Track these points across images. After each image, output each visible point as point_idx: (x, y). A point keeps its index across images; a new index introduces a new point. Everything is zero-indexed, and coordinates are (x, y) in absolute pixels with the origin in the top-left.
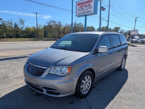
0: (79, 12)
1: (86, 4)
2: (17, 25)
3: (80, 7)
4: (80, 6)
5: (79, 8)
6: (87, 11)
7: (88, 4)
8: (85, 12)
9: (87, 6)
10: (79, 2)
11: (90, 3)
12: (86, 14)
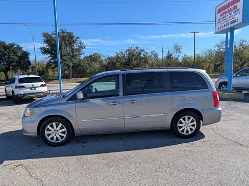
0: (219, 25)
1: (231, 7)
2: (171, 55)
3: (221, 16)
4: (221, 13)
5: (219, 18)
6: (232, 21)
7: (233, 6)
8: (228, 24)
9: (231, 10)
10: (219, 7)
11: (236, 4)
12: (230, 26)
